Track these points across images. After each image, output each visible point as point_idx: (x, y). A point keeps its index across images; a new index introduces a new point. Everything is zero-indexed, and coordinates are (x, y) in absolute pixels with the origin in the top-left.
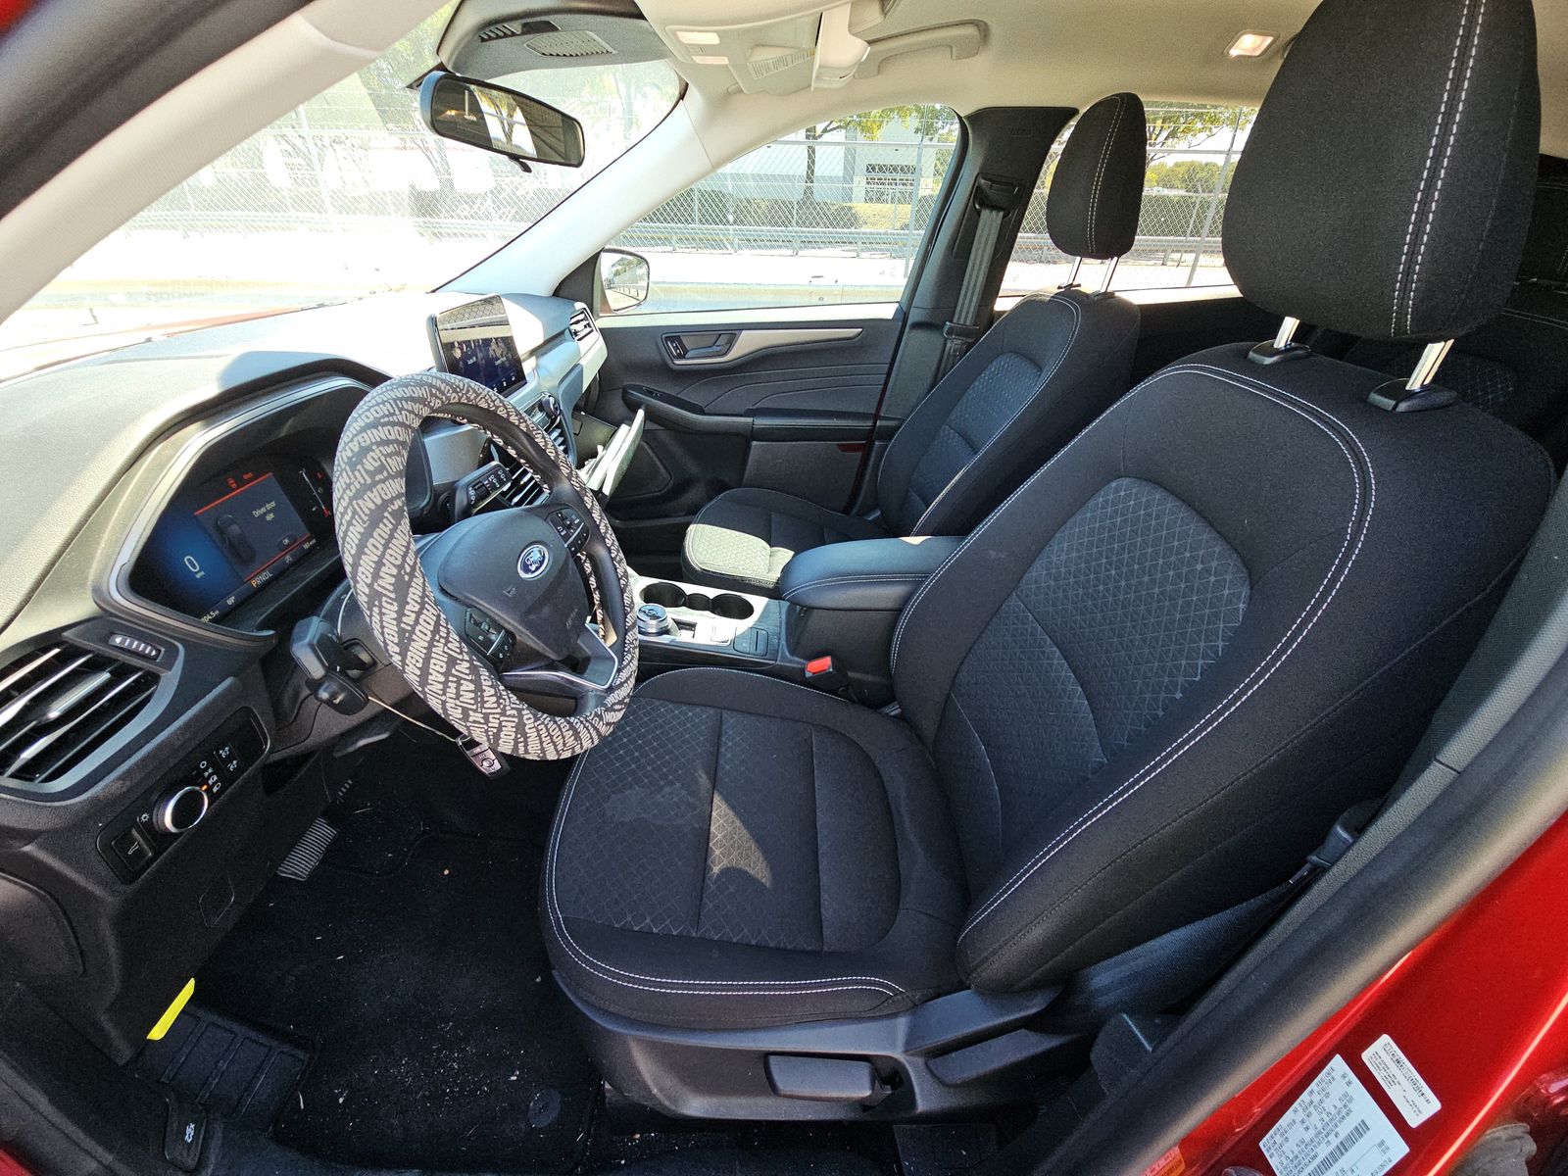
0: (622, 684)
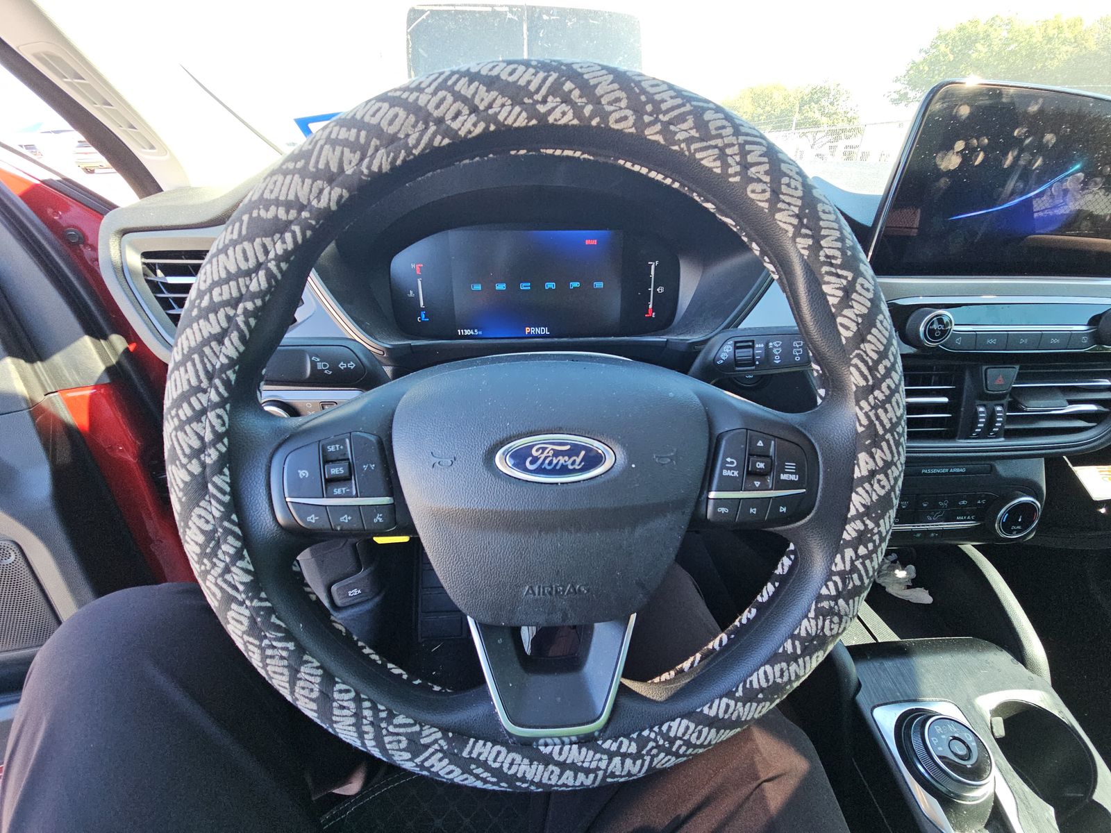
0: (547, 760)
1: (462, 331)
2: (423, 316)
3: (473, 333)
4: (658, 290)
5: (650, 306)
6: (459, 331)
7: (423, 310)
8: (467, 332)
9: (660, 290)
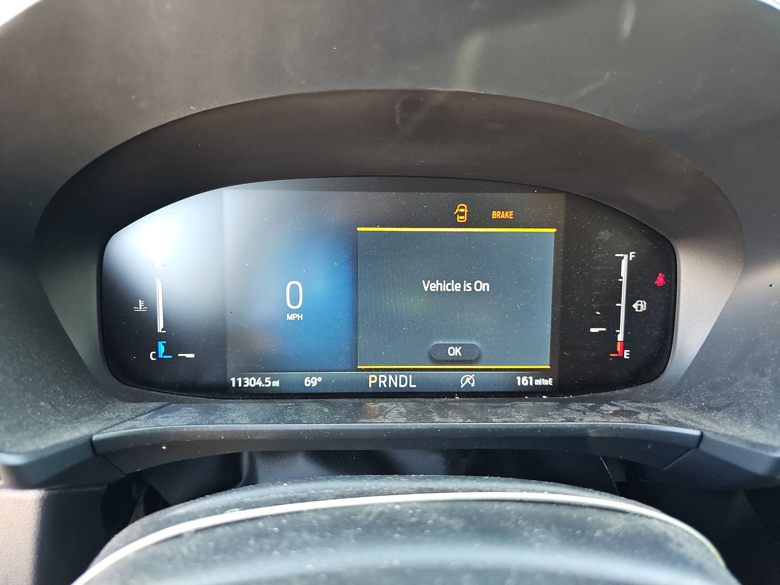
1: (240, 379)
2: (162, 349)
3: (260, 384)
4: (635, 306)
5: (620, 337)
6: (233, 379)
7: (161, 337)
8: (250, 382)
9: (640, 306)
